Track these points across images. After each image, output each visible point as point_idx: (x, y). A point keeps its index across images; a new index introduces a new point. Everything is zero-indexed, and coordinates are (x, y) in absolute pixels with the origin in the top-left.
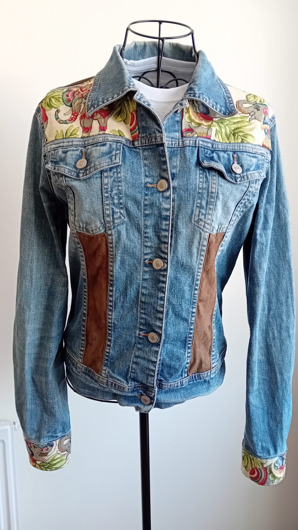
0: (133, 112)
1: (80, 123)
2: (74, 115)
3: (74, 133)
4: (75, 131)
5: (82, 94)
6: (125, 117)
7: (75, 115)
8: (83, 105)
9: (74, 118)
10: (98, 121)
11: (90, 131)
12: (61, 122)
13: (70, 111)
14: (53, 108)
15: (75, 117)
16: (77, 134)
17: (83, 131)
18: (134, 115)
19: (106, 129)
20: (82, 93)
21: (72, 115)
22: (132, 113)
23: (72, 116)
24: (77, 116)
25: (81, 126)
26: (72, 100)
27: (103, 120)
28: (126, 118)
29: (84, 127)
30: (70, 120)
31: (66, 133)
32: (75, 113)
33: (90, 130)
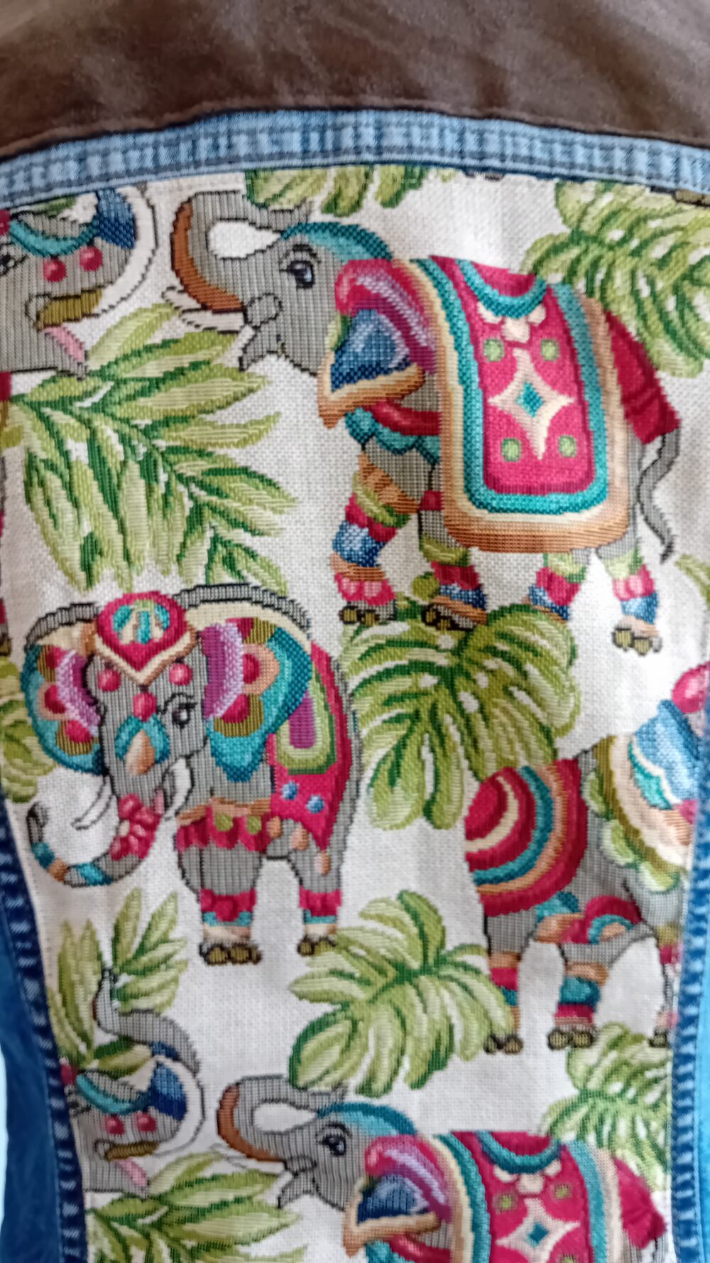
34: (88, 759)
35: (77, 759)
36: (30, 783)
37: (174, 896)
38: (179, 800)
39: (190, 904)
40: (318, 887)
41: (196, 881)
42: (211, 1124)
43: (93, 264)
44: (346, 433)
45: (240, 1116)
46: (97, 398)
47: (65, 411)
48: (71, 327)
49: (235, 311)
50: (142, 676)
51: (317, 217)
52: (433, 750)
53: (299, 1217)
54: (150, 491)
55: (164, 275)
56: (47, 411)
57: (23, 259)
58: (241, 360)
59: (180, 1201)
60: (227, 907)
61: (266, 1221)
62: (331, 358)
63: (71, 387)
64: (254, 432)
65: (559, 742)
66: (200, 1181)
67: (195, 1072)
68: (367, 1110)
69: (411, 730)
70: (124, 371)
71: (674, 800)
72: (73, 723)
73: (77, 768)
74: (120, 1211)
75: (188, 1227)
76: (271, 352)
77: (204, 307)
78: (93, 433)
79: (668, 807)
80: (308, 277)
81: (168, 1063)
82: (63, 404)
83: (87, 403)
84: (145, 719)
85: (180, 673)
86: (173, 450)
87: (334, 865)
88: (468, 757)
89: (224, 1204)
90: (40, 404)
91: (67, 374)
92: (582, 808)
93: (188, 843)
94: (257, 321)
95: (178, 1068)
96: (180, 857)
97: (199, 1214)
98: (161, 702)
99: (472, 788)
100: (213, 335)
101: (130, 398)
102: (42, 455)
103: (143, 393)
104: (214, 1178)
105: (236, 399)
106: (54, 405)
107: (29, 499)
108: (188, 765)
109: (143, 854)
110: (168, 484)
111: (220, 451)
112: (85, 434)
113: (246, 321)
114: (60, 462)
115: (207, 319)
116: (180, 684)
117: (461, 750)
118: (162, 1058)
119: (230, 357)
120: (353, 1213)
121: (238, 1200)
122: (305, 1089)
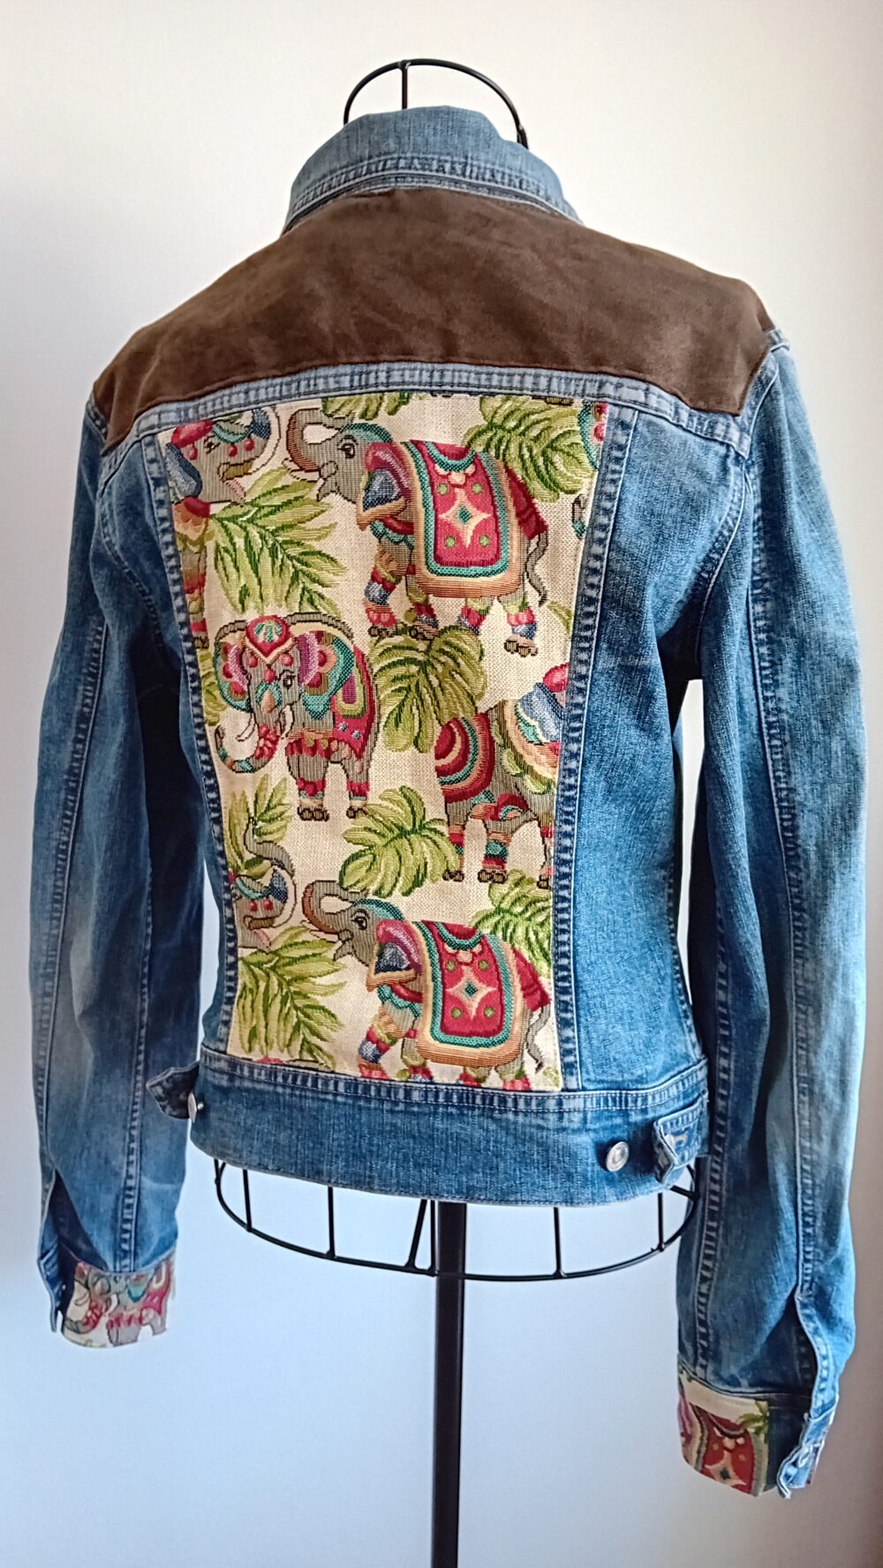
34: (243, 704)
35: (237, 703)
36: (216, 715)
37: (285, 780)
38: (288, 728)
39: (292, 786)
40: (356, 780)
41: (296, 773)
42: (299, 907)
43: (250, 447)
44: (371, 533)
45: (314, 902)
46: (249, 516)
47: (234, 522)
48: (238, 479)
49: (315, 471)
50: (268, 660)
51: (357, 421)
52: (418, 708)
53: (345, 966)
54: (274, 563)
55: (283, 452)
56: (226, 522)
57: (219, 444)
58: (318, 495)
59: (284, 953)
60: (311, 788)
61: (326, 967)
62: (363, 494)
63: (238, 510)
64: (324, 532)
65: (478, 704)
66: (296, 944)
67: (292, 876)
68: (378, 904)
69: (406, 696)
70: (262, 502)
71: (544, 740)
72: (236, 683)
73: (238, 708)
74: (255, 959)
75: (288, 968)
76: (332, 491)
77: (301, 469)
78: (247, 534)
79: (541, 744)
80: (352, 452)
81: (279, 870)
82: (234, 519)
83: (245, 518)
84: (270, 684)
85: (287, 659)
86: (286, 542)
87: (365, 768)
88: (435, 712)
89: (307, 956)
90: (222, 519)
91: (235, 503)
92: (492, 741)
93: (293, 753)
94: (325, 476)
95: (283, 873)
96: (288, 759)
97: (294, 960)
98: (278, 675)
99: (438, 729)
100: (305, 483)
101: (266, 515)
102: (223, 545)
103: (271, 513)
104: (303, 943)
105: (316, 516)
106: (228, 519)
107: (216, 567)
108: (291, 709)
109: (270, 757)
110: (282, 560)
111: (308, 543)
112: (244, 534)
113: (321, 476)
114: (231, 548)
115: (302, 475)
116: (287, 665)
117: (432, 708)
118: (276, 867)
119: (313, 496)
120: (373, 967)
121: (314, 955)
122: (346, 889)
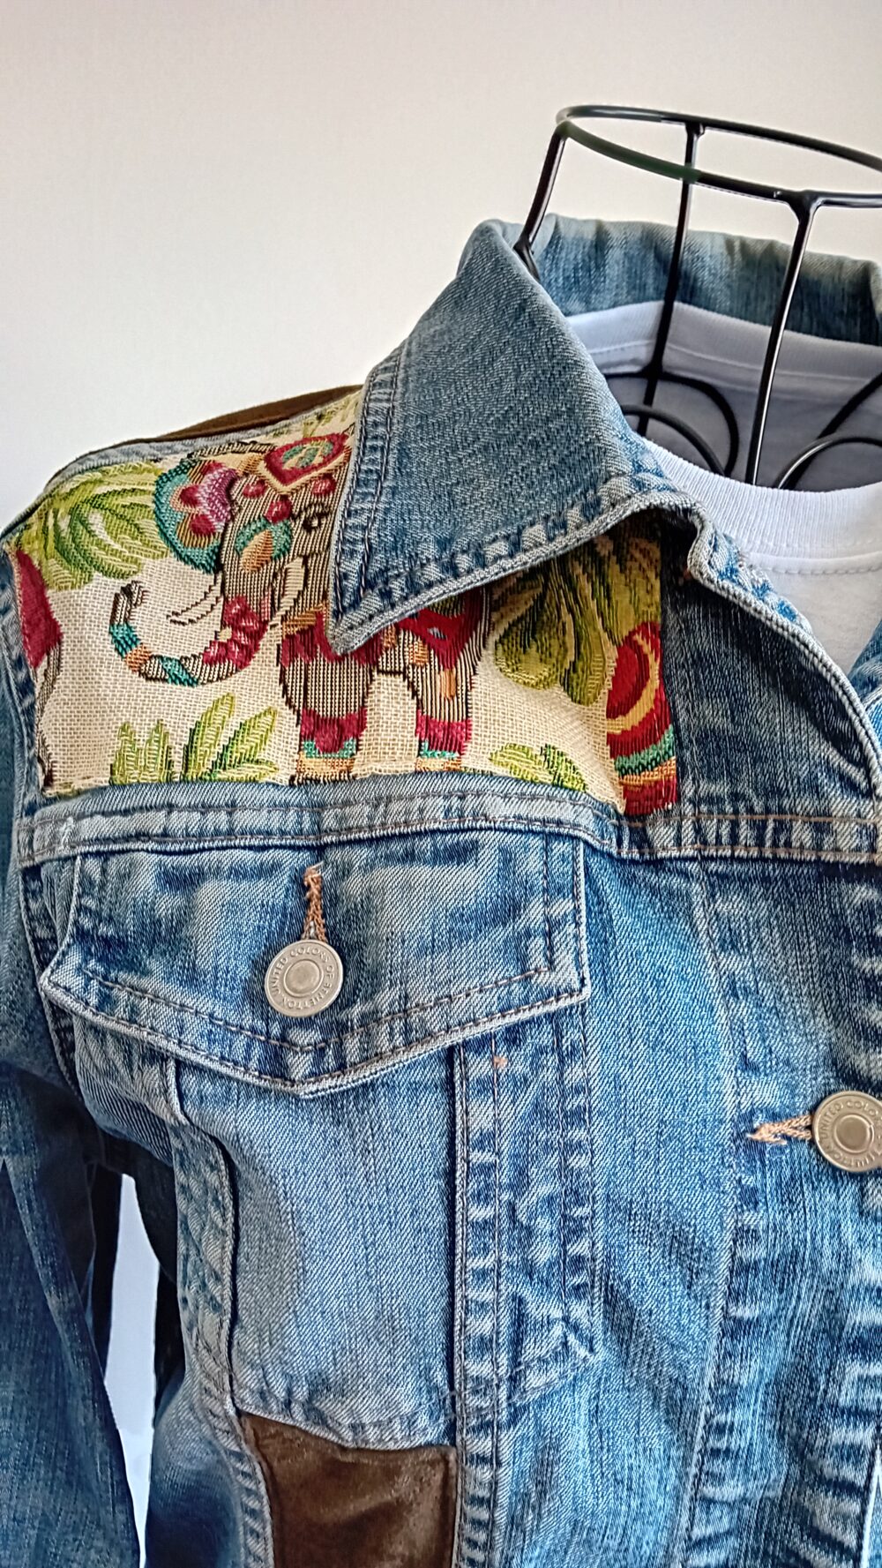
0: (638, 638)
1: (282, 680)
2: (236, 628)
3: (242, 748)
4: (253, 740)
5: (284, 498)
6: (571, 657)
7: (244, 630)
8: (296, 567)
9: (241, 647)
10: (411, 685)
11: (350, 743)
12: (154, 668)
13: (211, 600)
14: (96, 574)
15: (244, 640)
16: (261, 756)
17: (302, 737)
18: (644, 659)
19: (468, 738)
20: (285, 489)
21: (223, 625)
22: (629, 639)
23: (226, 635)
24: (256, 636)
25: (289, 702)
26: (219, 526)
27: (442, 678)
28: (574, 664)
29: (311, 714)
30: (211, 661)
31: (189, 750)
32: (245, 613)
33: (357, 737)
